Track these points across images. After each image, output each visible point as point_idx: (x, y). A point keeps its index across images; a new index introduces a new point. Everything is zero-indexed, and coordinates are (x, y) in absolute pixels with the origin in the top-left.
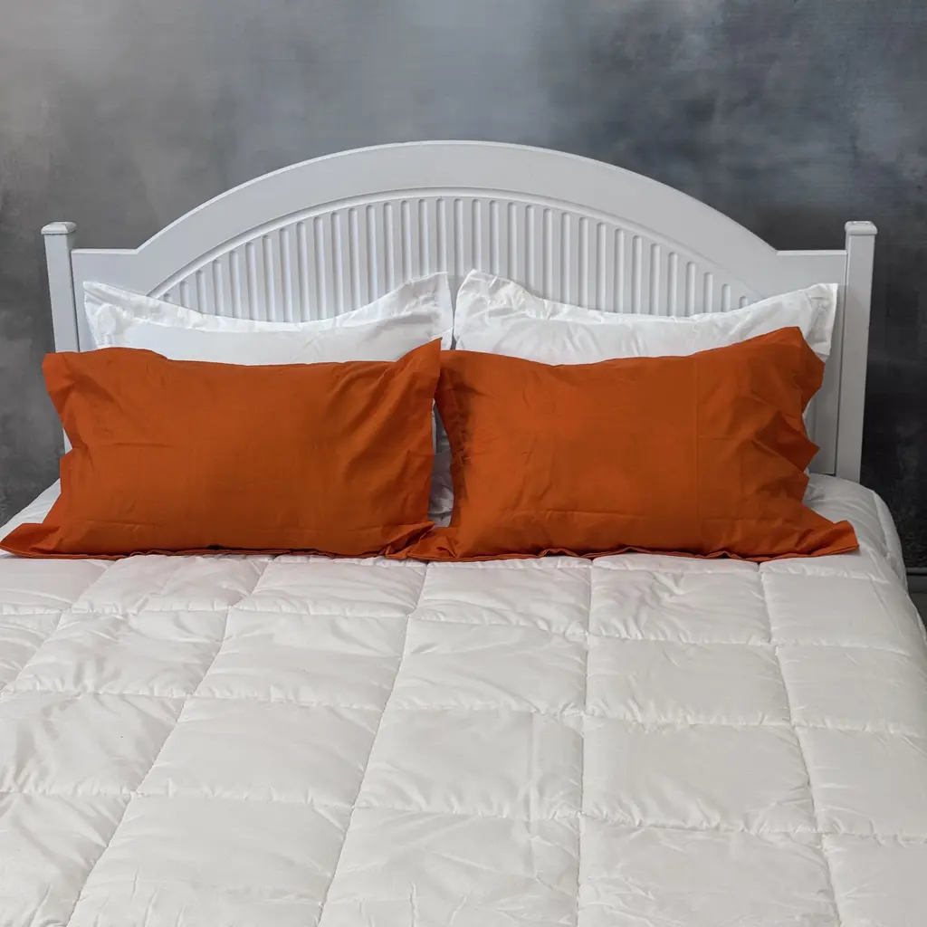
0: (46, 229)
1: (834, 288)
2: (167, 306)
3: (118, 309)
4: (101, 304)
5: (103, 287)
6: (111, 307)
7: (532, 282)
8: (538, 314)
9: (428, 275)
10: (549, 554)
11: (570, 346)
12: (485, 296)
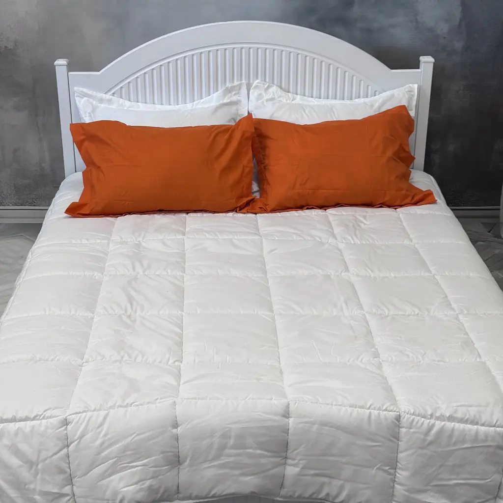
0: (56, 63)
1: (416, 86)
2: (115, 99)
3: (91, 100)
4: (83, 98)
5: (85, 90)
6: (88, 100)
7: (283, 86)
8: (287, 100)
9: (236, 83)
10: (308, 209)
11: (305, 115)
12: (263, 92)
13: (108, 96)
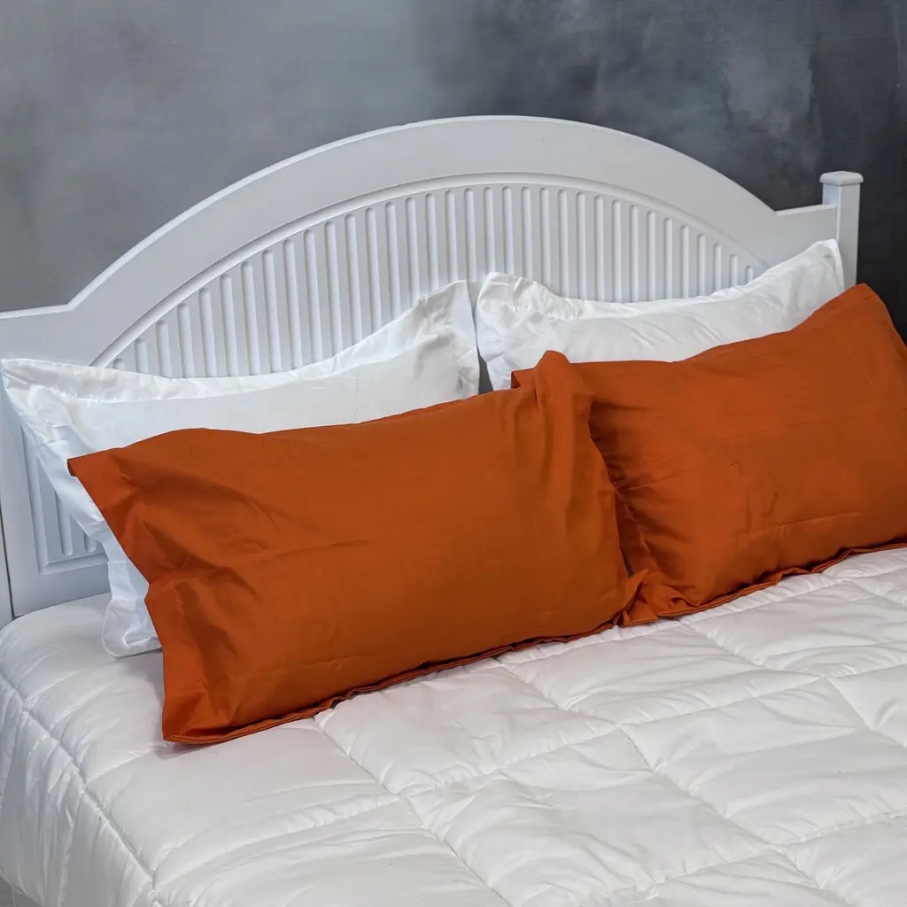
4: (28, 388)
5: (33, 363)
6: (43, 390)
12: (509, 304)
13: (103, 371)
